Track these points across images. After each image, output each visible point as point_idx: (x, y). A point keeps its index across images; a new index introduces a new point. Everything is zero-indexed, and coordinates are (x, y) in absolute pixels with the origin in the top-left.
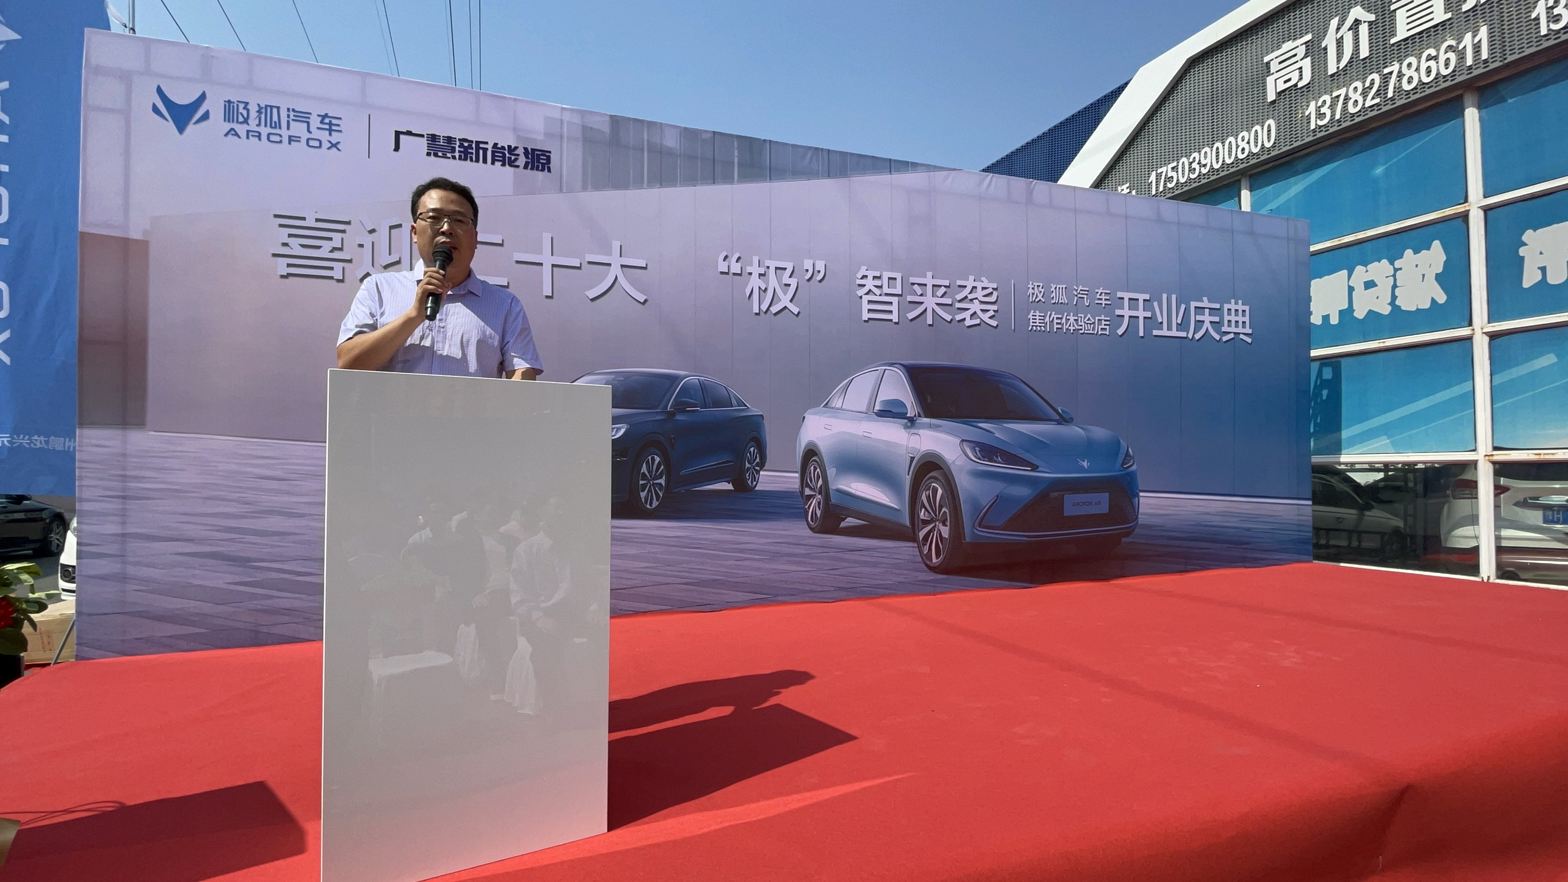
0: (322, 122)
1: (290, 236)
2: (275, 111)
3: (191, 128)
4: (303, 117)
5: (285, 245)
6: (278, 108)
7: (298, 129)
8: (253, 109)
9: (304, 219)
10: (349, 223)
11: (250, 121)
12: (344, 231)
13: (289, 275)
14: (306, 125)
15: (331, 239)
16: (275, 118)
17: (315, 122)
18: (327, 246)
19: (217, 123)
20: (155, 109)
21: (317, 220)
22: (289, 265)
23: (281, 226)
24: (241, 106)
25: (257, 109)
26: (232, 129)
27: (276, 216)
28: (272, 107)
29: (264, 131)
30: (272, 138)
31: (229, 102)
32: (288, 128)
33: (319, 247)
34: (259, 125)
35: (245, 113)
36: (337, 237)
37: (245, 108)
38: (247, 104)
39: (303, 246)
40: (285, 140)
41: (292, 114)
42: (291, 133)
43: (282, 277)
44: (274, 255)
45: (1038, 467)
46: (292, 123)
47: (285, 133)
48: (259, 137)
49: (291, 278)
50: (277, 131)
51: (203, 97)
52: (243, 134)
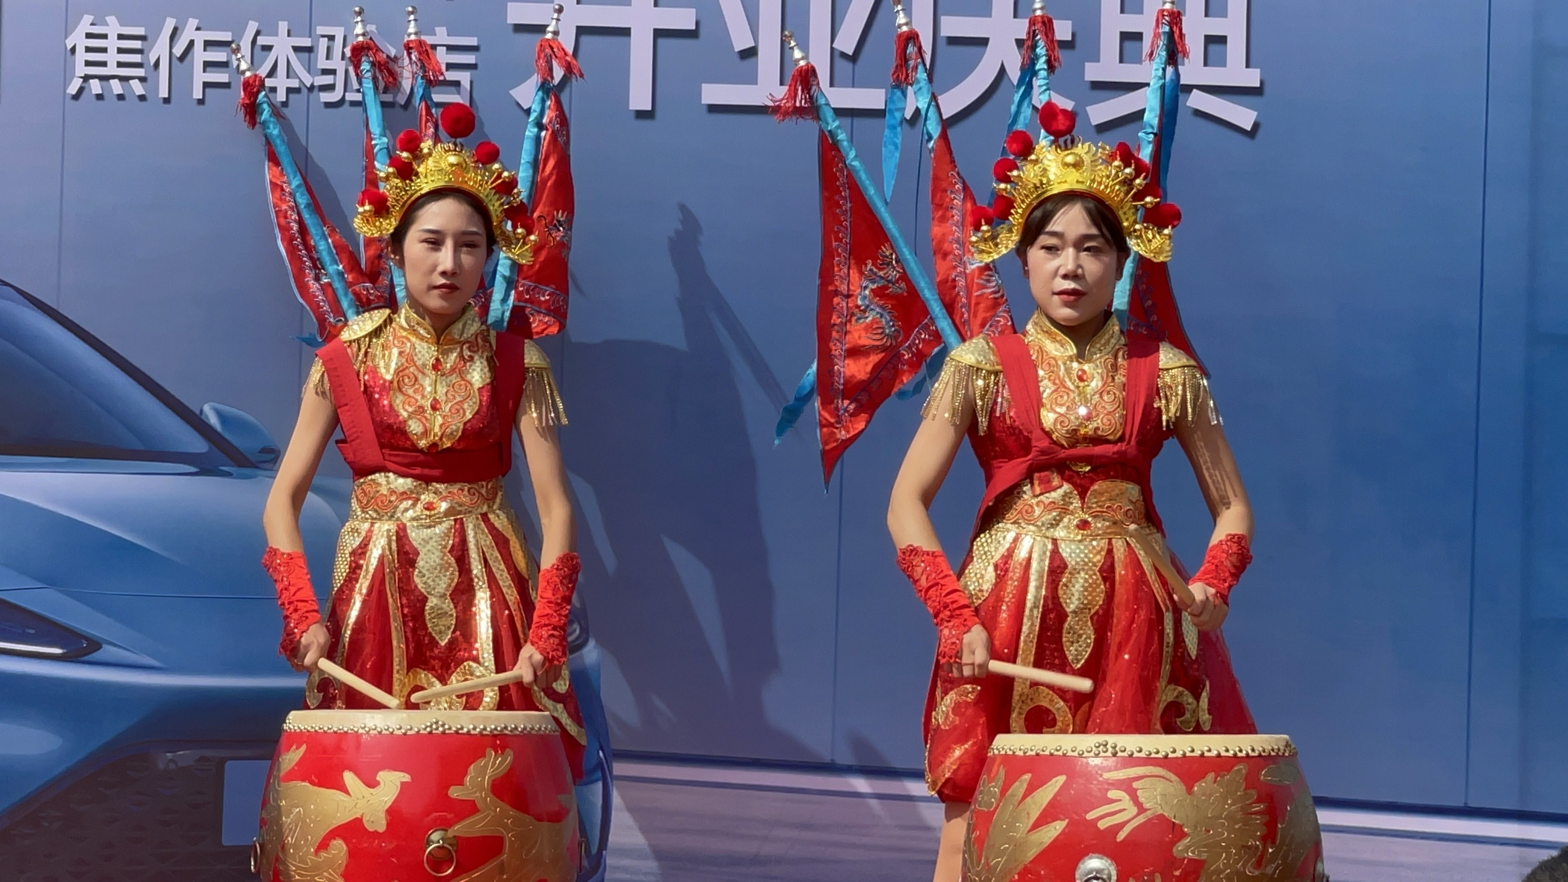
45: (95, 645)
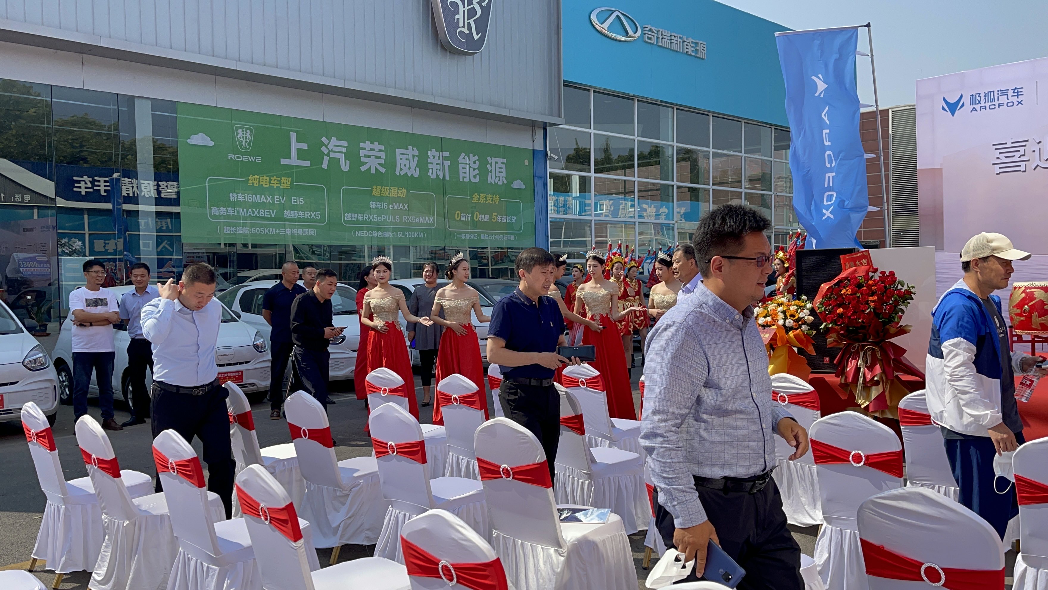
0: (1014, 93)
1: (1000, 153)
2: (992, 93)
3: (957, 112)
4: (1004, 93)
5: (998, 158)
6: (993, 92)
7: (1003, 99)
8: (982, 95)
9: (1006, 143)
10: (1027, 141)
11: (981, 102)
12: (1025, 146)
13: (1000, 173)
14: (1006, 96)
15: (1019, 151)
16: (992, 97)
17: (1010, 93)
18: (1017, 154)
19: (968, 107)
20: (943, 108)
21: (1013, 143)
22: (1000, 168)
23: (996, 149)
24: (977, 95)
25: (984, 95)
26: (974, 108)
27: (994, 145)
28: (990, 92)
29: (987, 105)
30: (991, 107)
31: (972, 95)
32: (998, 100)
33: (1013, 156)
34: (985, 103)
35: (979, 98)
36: (1022, 149)
37: (979, 96)
38: (980, 94)
39: (1006, 157)
40: (997, 106)
41: (1000, 92)
42: (1000, 102)
43: (997, 174)
44: (993, 164)
46: (1000, 97)
47: (997, 103)
48: (985, 109)
49: (1001, 174)
50: (993, 103)
51: (962, 96)
52: (978, 109)
